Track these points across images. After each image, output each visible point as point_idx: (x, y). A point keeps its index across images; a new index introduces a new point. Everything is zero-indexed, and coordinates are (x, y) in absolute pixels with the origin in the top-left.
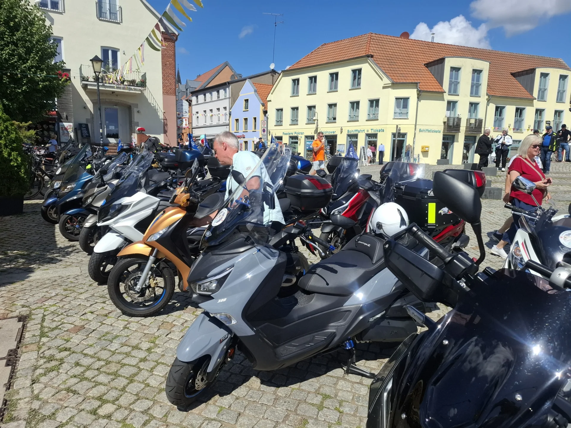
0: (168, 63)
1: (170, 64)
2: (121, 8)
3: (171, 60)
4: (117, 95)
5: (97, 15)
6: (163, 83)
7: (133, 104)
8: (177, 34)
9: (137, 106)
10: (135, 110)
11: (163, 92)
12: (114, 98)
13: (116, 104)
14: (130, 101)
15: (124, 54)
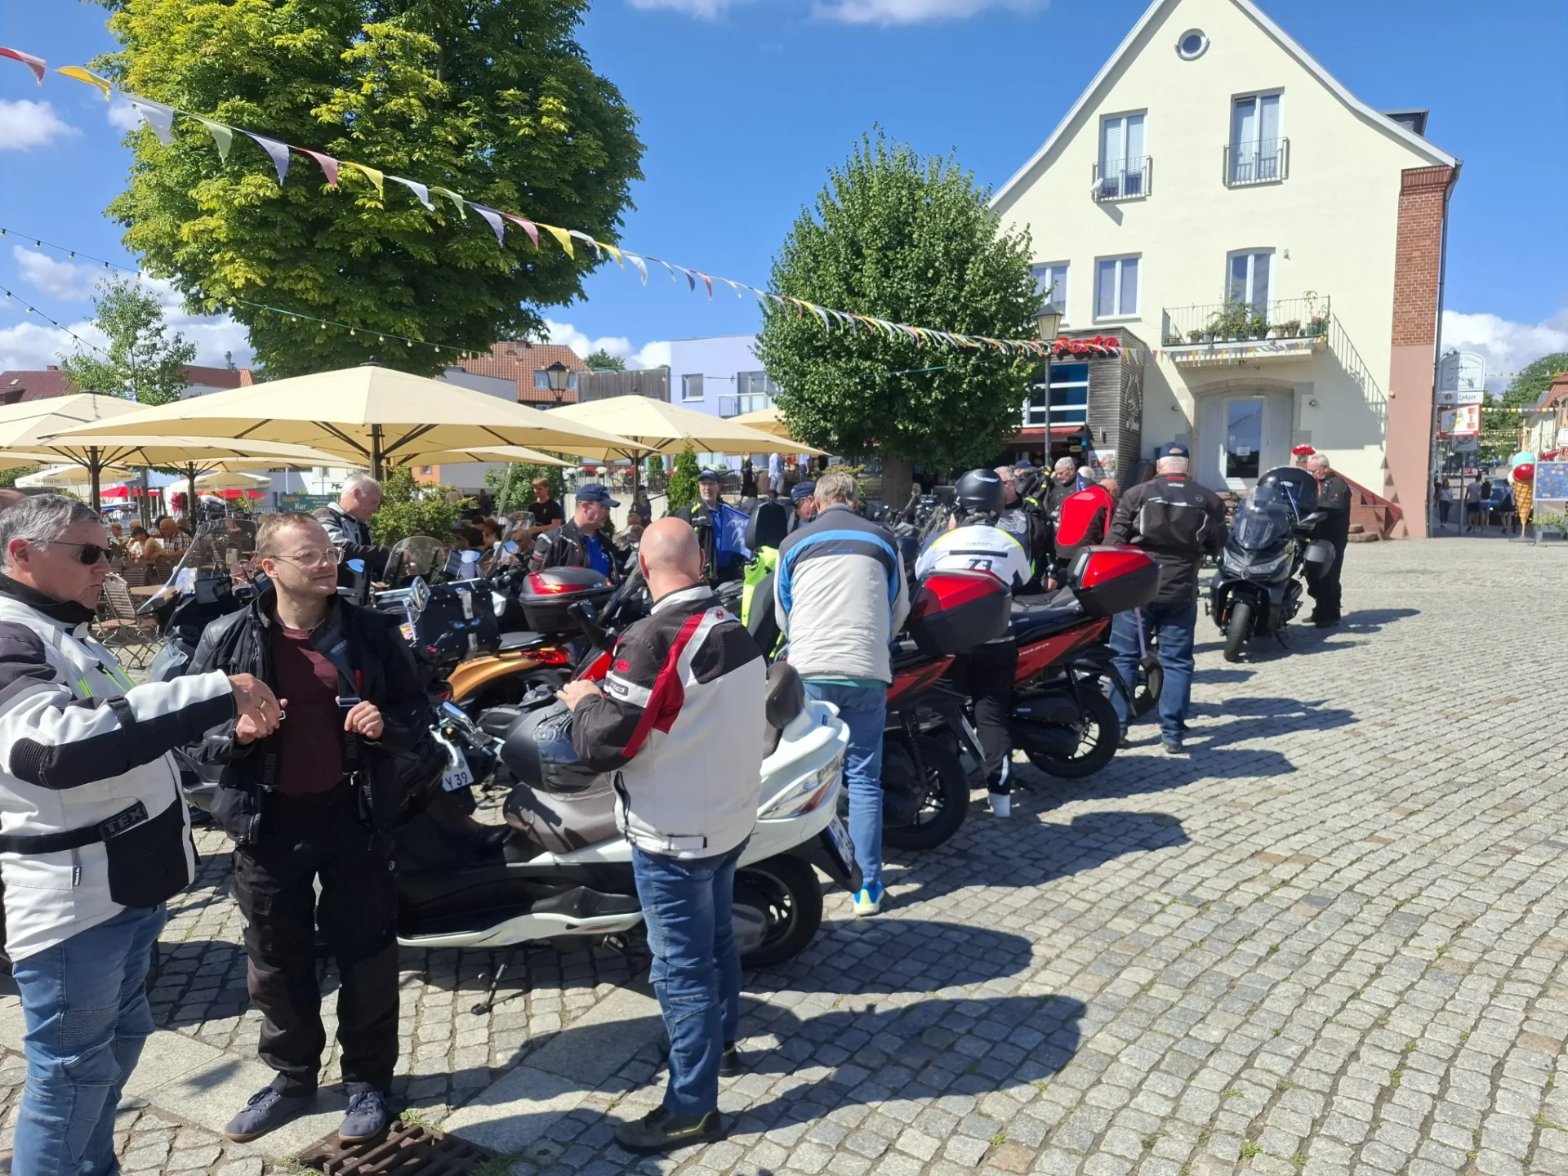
0: (1415, 254)
1: (1423, 257)
2: (1288, 143)
3: (1429, 242)
4: (1258, 368)
5: (1224, 179)
6: (1395, 313)
7: (1300, 384)
8: (1452, 163)
9: (1310, 387)
10: (1305, 399)
11: (1394, 340)
12: (1250, 377)
13: (1259, 390)
14: (1292, 377)
15: (1287, 257)
